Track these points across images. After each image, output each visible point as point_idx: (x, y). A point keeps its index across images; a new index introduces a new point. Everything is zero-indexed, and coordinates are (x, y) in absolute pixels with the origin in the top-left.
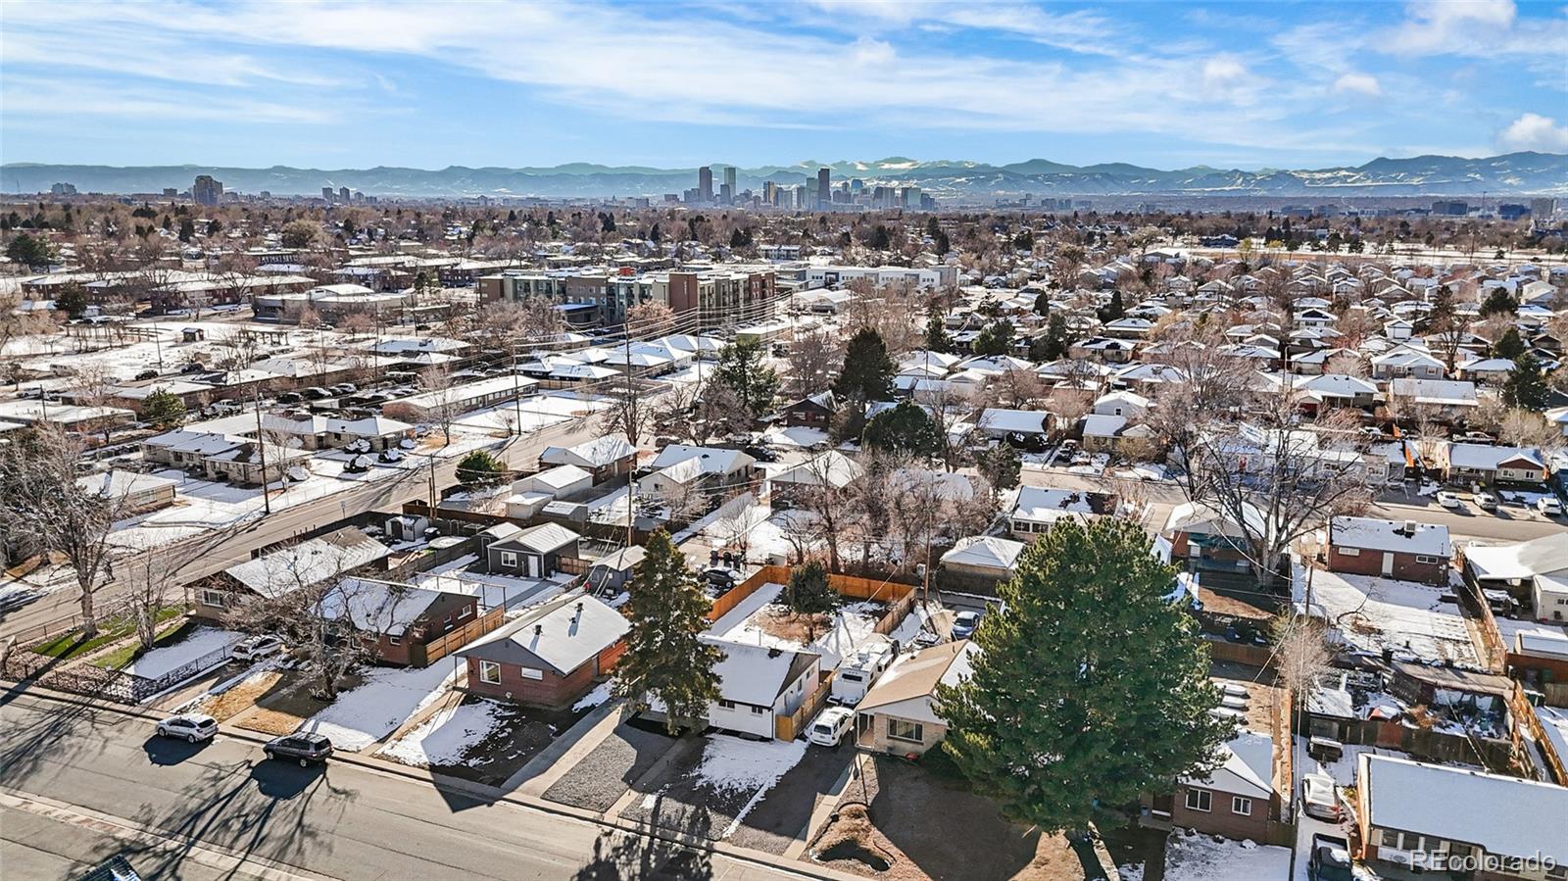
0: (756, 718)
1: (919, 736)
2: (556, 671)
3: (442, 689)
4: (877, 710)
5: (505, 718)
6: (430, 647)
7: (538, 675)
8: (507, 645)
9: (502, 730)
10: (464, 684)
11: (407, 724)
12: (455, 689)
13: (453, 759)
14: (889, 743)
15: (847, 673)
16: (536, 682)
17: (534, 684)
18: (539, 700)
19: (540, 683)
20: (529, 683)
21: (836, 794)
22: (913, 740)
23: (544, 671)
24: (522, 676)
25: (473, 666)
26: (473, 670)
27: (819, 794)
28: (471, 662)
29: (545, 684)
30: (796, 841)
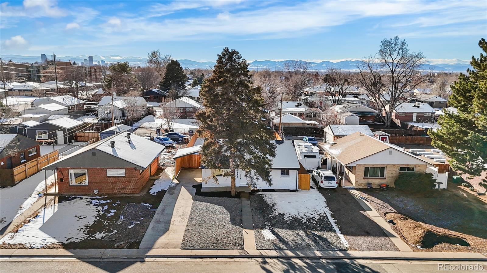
0: (285, 178)
1: (382, 174)
2: (136, 168)
3: (35, 195)
4: (359, 163)
5: (105, 204)
6: (16, 170)
7: (121, 172)
8: (94, 154)
9: (107, 211)
10: (54, 190)
11: (16, 221)
12: (46, 194)
13: (80, 236)
14: (365, 181)
15: (306, 154)
16: (121, 179)
17: (119, 180)
18: (123, 192)
19: (123, 179)
20: (114, 180)
21: (371, 210)
22: (379, 177)
23: (126, 169)
24: (108, 176)
25: (62, 175)
26: (63, 178)
27: (362, 212)
28: (61, 172)
29: (128, 178)
30: (392, 239)
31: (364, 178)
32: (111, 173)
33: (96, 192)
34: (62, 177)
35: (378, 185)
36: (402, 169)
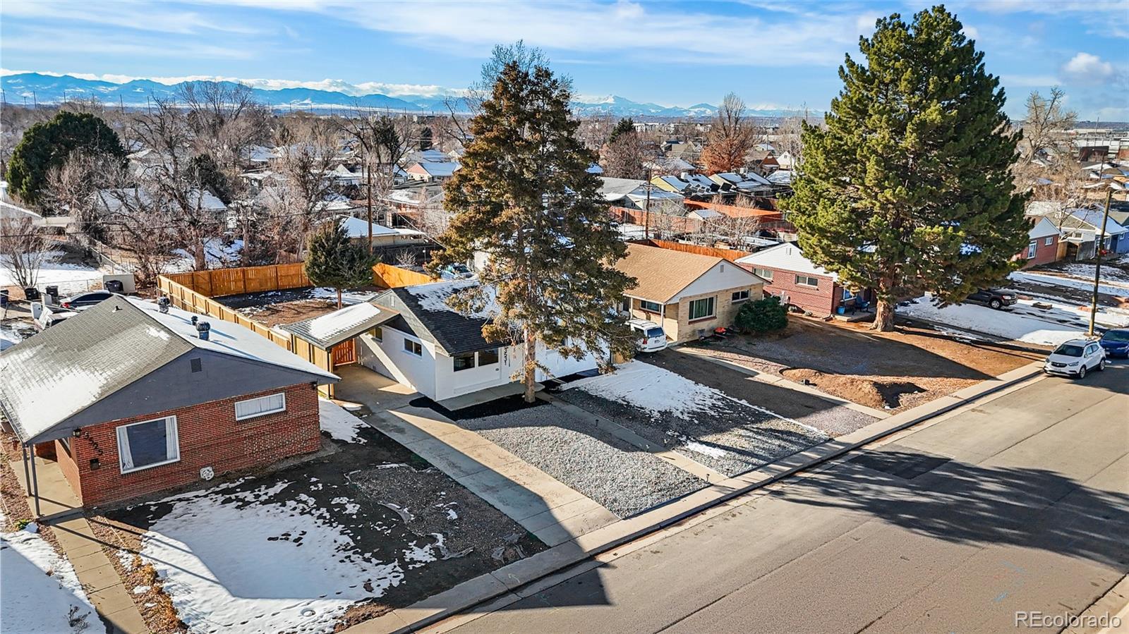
2: (315, 382)
4: (680, 296)
7: (274, 401)
8: (195, 365)
12: (44, 522)
14: (691, 328)
16: (274, 420)
17: (269, 425)
18: (280, 454)
19: (281, 418)
20: (256, 428)
21: (758, 374)
22: (707, 317)
23: (287, 391)
24: (237, 419)
25: (96, 448)
26: (97, 457)
27: (750, 378)
28: (91, 439)
29: (293, 415)
30: (847, 406)
31: (690, 323)
32: (246, 409)
33: (207, 473)
34: (94, 455)
35: (710, 330)
36: (736, 296)
